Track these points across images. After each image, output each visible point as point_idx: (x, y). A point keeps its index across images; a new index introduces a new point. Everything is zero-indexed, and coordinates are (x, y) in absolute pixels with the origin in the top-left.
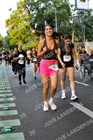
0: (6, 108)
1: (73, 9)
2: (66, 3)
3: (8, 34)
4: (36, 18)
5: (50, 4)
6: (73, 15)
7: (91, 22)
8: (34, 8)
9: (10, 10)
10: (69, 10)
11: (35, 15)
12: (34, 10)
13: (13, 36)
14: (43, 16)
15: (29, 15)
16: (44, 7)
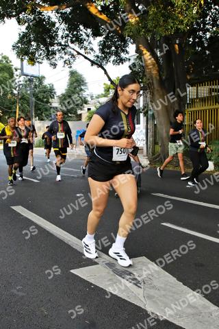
1: (18, 74)
2: (7, 65)
6: (18, 82)
7: (43, 94)
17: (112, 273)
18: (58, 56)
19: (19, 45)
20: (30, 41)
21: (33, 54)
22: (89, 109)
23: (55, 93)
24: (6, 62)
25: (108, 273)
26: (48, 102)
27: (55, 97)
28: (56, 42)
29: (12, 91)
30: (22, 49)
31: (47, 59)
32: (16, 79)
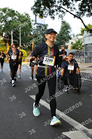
1: (34, 23)
4: (4, 28)
5: (15, 18)
6: (34, 28)
8: (2, 20)
10: (30, 24)
11: (3, 26)
12: (2, 22)
14: (10, 27)
16: (11, 20)
17: (86, 136)
18: (55, 13)
19: (35, 7)
20: (40, 5)
21: (42, 12)
22: (72, 43)
24: (28, 17)
25: (84, 136)
28: (55, 5)
29: (30, 32)
30: (36, 10)
31: (49, 15)
32: (32, 26)
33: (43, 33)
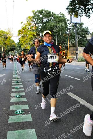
0: (18, 96)
1: (69, 23)
2: (64, 18)
3: (20, 41)
4: (41, 29)
5: (52, 19)
7: (82, 33)
8: (39, 22)
9: (22, 23)
10: (66, 23)
11: (40, 27)
12: (39, 23)
13: (23, 42)
14: (46, 28)
15: (36, 26)
16: (47, 21)
18: (91, 11)
19: (70, 7)
20: (75, 5)
21: (77, 11)
23: (89, 32)
24: (63, 17)
26: (85, 37)
27: (89, 34)
28: (90, 3)
29: (66, 32)
30: (71, 10)
31: (85, 14)
32: (68, 26)
33: (79, 31)
